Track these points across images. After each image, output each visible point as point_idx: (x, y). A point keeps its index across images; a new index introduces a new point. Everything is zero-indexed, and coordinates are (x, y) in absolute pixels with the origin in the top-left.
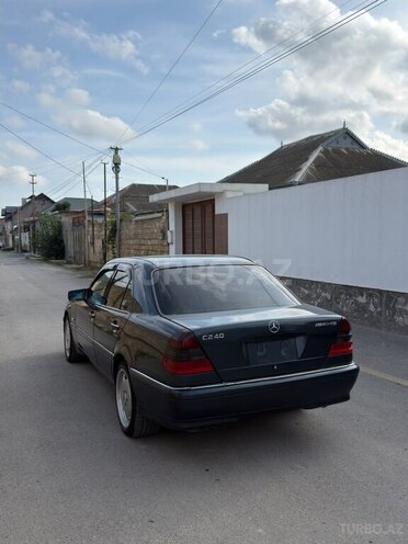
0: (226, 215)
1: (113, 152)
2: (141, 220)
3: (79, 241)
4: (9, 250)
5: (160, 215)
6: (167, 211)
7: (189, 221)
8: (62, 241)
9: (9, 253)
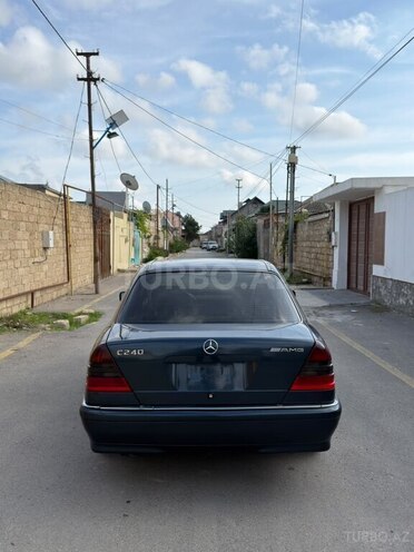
0: (384, 213)
1: (289, 152)
2: (313, 222)
3: (267, 242)
4: (222, 251)
5: (327, 215)
6: (333, 211)
7: (355, 221)
8: (256, 243)
9: (220, 254)
